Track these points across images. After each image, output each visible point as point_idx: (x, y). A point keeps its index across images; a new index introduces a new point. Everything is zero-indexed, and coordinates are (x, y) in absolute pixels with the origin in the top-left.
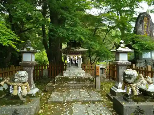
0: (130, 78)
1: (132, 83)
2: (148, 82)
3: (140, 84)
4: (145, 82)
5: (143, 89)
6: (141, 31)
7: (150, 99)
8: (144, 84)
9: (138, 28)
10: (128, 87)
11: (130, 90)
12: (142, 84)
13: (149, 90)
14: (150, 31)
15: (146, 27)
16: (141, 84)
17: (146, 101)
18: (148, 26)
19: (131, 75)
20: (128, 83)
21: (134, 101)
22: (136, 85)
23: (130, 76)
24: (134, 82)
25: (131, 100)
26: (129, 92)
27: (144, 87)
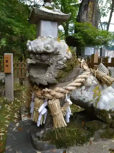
0: (45, 67)
1: (51, 85)
2: (100, 80)
3: (77, 87)
4: (91, 80)
5: (86, 101)
6: (85, 20)
7: (101, 131)
8: (88, 87)
9: (82, 15)
10: (38, 101)
11: (42, 110)
12: (84, 88)
13: (101, 106)
14: (94, 21)
15: (90, 16)
16: (81, 86)
17: (92, 139)
18: (93, 14)
19: (45, 53)
20: (35, 84)
21: (55, 146)
22: (62, 90)
23: (44, 57)
24: (58, 78)
25: (46, 144)
26: (40, 118)
27: (87, 96)
